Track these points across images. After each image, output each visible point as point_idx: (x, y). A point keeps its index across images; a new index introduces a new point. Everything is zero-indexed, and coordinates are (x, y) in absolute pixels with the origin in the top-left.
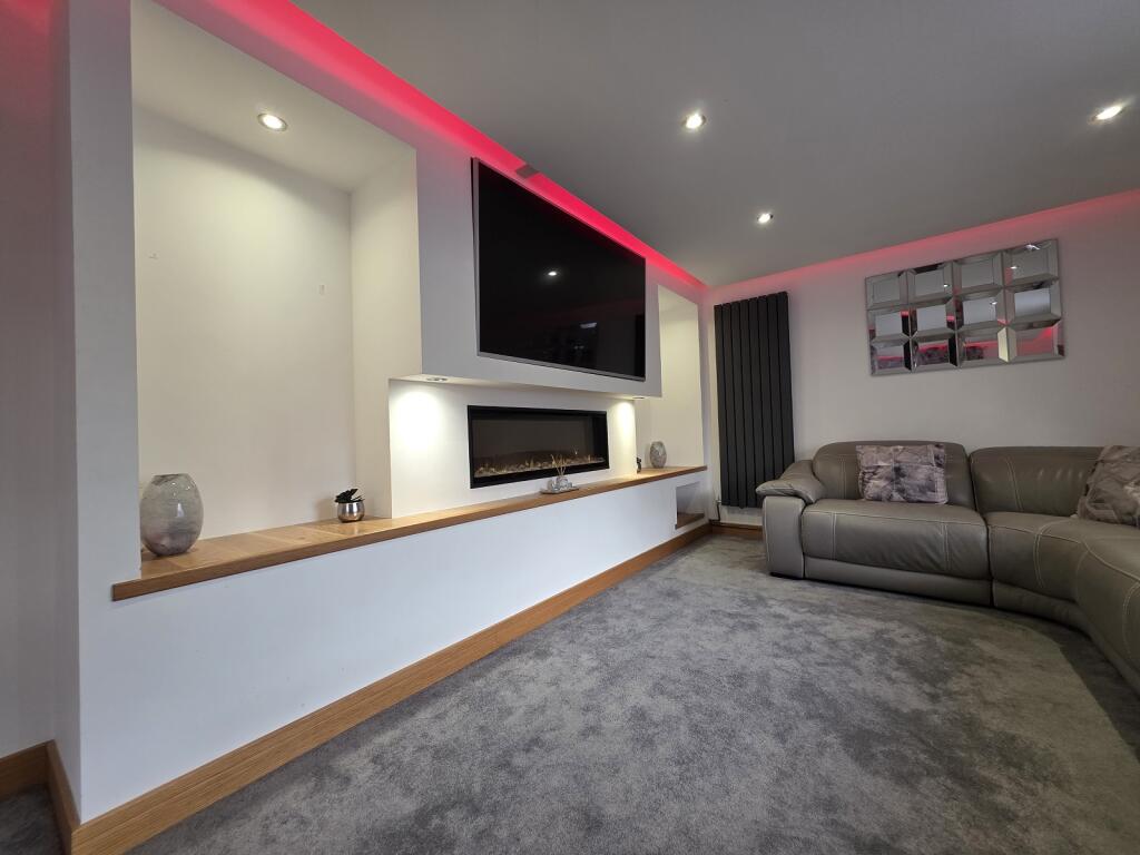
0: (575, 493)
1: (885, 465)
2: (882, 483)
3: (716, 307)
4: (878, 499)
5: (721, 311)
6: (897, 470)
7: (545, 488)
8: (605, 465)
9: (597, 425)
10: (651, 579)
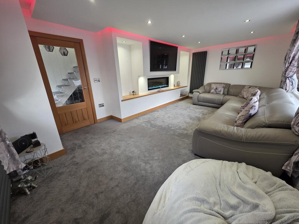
0: (163, 91)
1: (215, 87)
2: (213, 90)
3: (193, 53)
4: (212, 93)
5: (194, 54)
6: (216, 88)
7: (158, 90)
8: (168, 86)
9: (167, 79)
10: (174, 104)
